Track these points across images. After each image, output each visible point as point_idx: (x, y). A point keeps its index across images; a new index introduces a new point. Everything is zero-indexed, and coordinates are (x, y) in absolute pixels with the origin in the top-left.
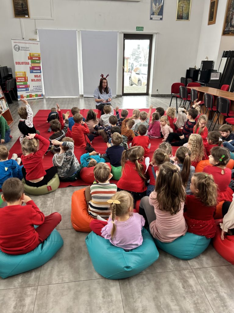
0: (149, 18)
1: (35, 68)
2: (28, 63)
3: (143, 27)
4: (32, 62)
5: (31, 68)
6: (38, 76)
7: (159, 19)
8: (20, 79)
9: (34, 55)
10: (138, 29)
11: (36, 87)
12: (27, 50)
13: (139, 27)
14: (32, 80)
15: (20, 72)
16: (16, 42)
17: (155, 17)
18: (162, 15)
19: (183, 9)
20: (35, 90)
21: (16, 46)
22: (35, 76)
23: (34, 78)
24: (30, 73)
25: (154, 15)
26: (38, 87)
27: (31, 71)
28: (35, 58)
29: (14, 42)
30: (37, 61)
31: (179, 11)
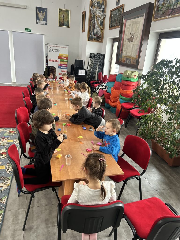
0: (36, 23)
1: (63, 65)
2: (57, 61)
3: (31, 29)
4: (61, 61)
5: (59, 64)
6: (65, 71)
7: (44, 24)
9: (63, 56)
10: (27, 30)
12: (58, 52)
13: (28, 29)
14: (60, 74)
16: (50, 46)
17: (40, 22)
18: (46, 21)
19: (63, 18)
21: (50, 49)
22: (62, 71)
23: (61, 72)
24: (59, 68)
25: (39, 20)
27: (59, 67)
28: (64, 58)
29: (49, 46)
30: (64, 60)
31: (60, 19)
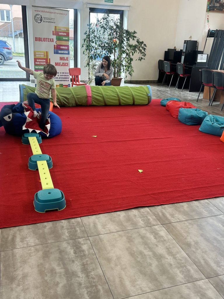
1: (62, 47)
2: (51, 40)
4: (59, 39)
5: (56, 47)
6: (65, 58)
8: (40, 62)
9: (61, 30)
11: (62, 74)
12: (52, 22)
15: (41, 52)
16: (37, 11)
20: (60, 78)
21: (37, 16)
22: (61, 59)
23: (59, 61)
24: (54, 53)
26: (64, 74)
27: (55, 51)
28: (62, 34)
29: (35, 11)
30: (64, 38)
